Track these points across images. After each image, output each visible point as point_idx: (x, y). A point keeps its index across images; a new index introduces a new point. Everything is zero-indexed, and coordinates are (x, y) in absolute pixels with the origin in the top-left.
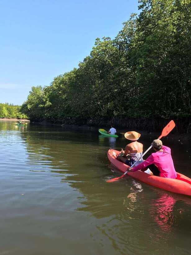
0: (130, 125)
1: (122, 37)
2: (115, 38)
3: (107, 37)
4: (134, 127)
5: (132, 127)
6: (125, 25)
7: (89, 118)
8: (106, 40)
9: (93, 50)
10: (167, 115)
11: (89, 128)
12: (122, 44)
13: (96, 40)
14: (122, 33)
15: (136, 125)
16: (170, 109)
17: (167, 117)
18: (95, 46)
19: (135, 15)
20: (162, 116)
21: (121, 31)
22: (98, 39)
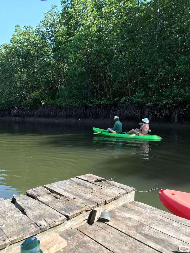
0: (59, 114)
1: (43, 27)
2: (37, 27)
3: (28, 26)
4: (64, 115)
5: (62, 115)
6: (46, 15)
7: (13, 108)
8: (28, 29)
9: (13, 37)
10: (93, 104)
11: (14, 118)
12: (44, 34)
13: (16, 26)
14: (43, 23)
15: (65, 113)
16: (95, 98)
17: (93, 105)
18: (16, 34)
19: (56, 7)
20: (89, 105)
21: (43, 21)
22: (17, 26)
